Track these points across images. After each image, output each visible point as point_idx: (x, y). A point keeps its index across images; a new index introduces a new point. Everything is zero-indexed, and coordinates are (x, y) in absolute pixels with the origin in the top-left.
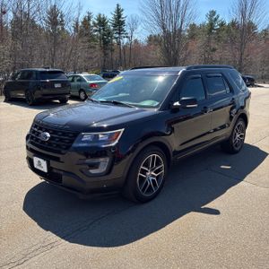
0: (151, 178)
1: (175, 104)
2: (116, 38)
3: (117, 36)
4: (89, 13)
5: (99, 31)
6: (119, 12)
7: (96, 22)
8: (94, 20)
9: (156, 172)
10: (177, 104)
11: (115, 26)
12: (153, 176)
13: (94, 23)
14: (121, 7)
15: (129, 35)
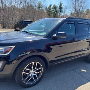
0: (33, 74)
1: (54, 35)
2: (59, 13)
3: (60, 12)
4: (51, 4)
5: (54, 10)
6: (61, 4)
7: (53, 7)
8: (52, 7)
9: (37, 71)
10: (55, 35)
11: (59, 9)
12: (35, 73)
13: (52, 8)
14: (62, 3)
15: (64, 12)
